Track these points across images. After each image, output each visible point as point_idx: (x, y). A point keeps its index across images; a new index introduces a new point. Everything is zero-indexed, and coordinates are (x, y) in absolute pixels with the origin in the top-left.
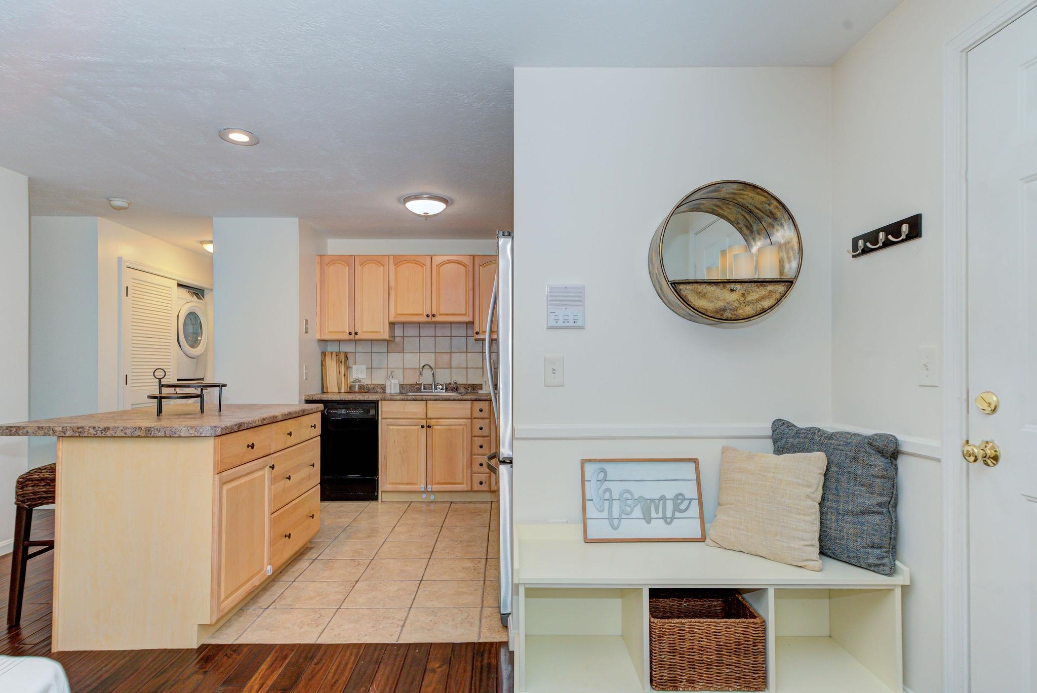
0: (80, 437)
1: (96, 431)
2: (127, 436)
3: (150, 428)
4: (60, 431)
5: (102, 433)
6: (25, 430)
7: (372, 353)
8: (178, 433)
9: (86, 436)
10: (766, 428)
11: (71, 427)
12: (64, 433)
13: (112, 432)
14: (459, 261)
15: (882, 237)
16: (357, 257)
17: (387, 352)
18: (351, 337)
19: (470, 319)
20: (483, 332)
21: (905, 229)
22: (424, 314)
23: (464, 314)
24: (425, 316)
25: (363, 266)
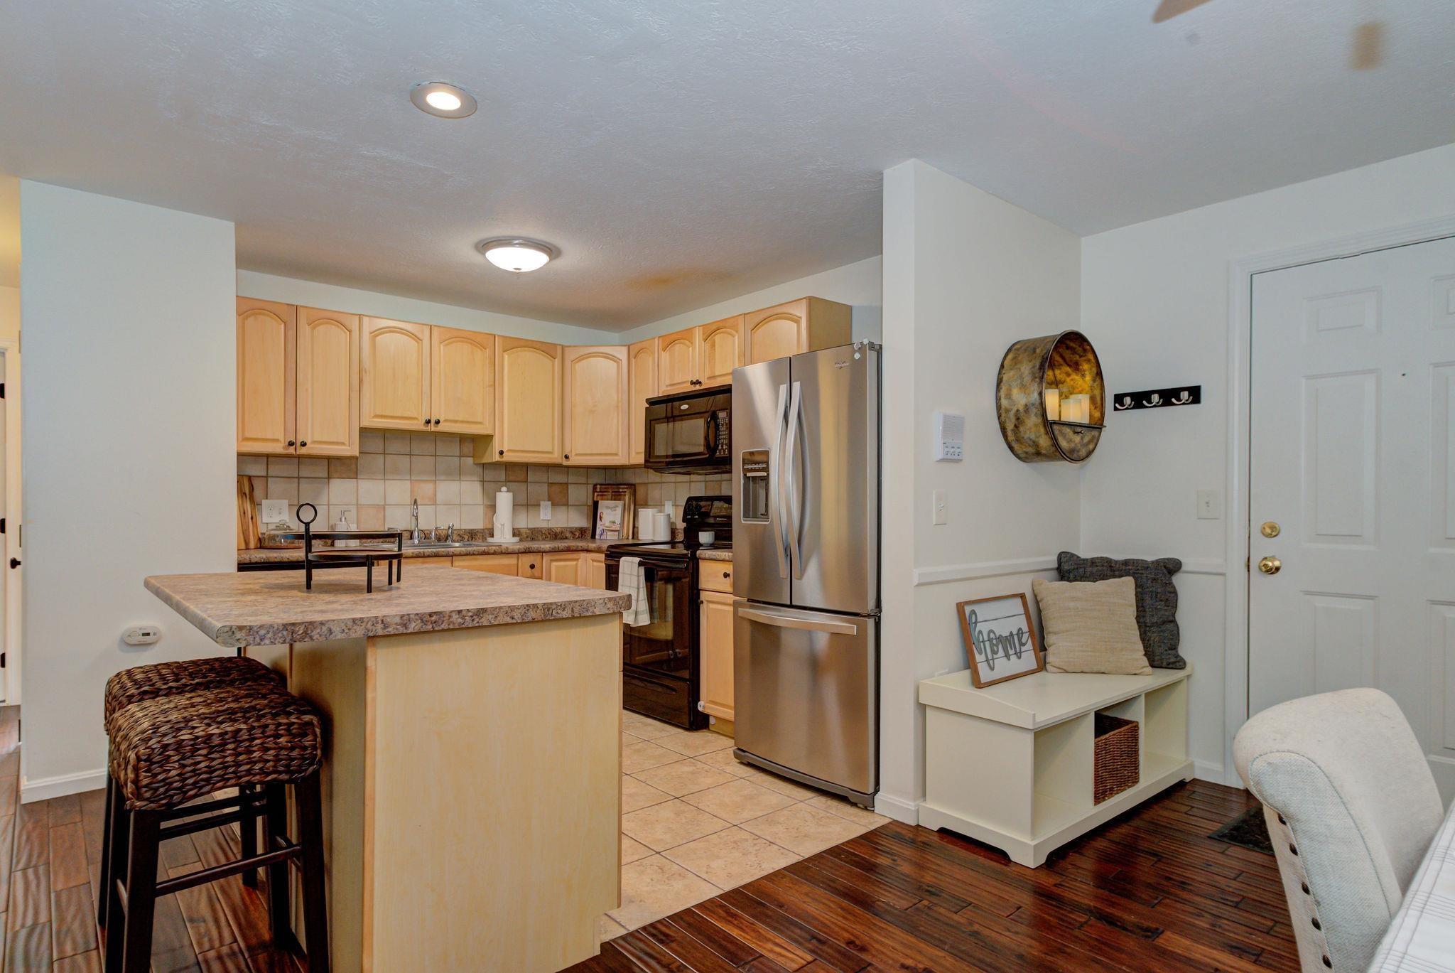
0: (434, 631)
1: (463, 618)
2: (514, 621)
3: (551, 604)
4: (396, 624)
5: (473, 620)
6: (324, 628)
7: (299, 477)
8: (591, 609)
9: (446, 627)
10: (1052, 561)
11: (417, 614)
12: (405, 626)
13: (490, 616)
14: (474, 340)
15: (1155, 398)
16: (302, 308)
17: (329, 478)
18: (291, 450)
19: (489, 432)
20: (508, 451)
21: (1185, 395)
22: (420, 418)
23: (481, 423)
24: (424, 421)
25: (314, 328)
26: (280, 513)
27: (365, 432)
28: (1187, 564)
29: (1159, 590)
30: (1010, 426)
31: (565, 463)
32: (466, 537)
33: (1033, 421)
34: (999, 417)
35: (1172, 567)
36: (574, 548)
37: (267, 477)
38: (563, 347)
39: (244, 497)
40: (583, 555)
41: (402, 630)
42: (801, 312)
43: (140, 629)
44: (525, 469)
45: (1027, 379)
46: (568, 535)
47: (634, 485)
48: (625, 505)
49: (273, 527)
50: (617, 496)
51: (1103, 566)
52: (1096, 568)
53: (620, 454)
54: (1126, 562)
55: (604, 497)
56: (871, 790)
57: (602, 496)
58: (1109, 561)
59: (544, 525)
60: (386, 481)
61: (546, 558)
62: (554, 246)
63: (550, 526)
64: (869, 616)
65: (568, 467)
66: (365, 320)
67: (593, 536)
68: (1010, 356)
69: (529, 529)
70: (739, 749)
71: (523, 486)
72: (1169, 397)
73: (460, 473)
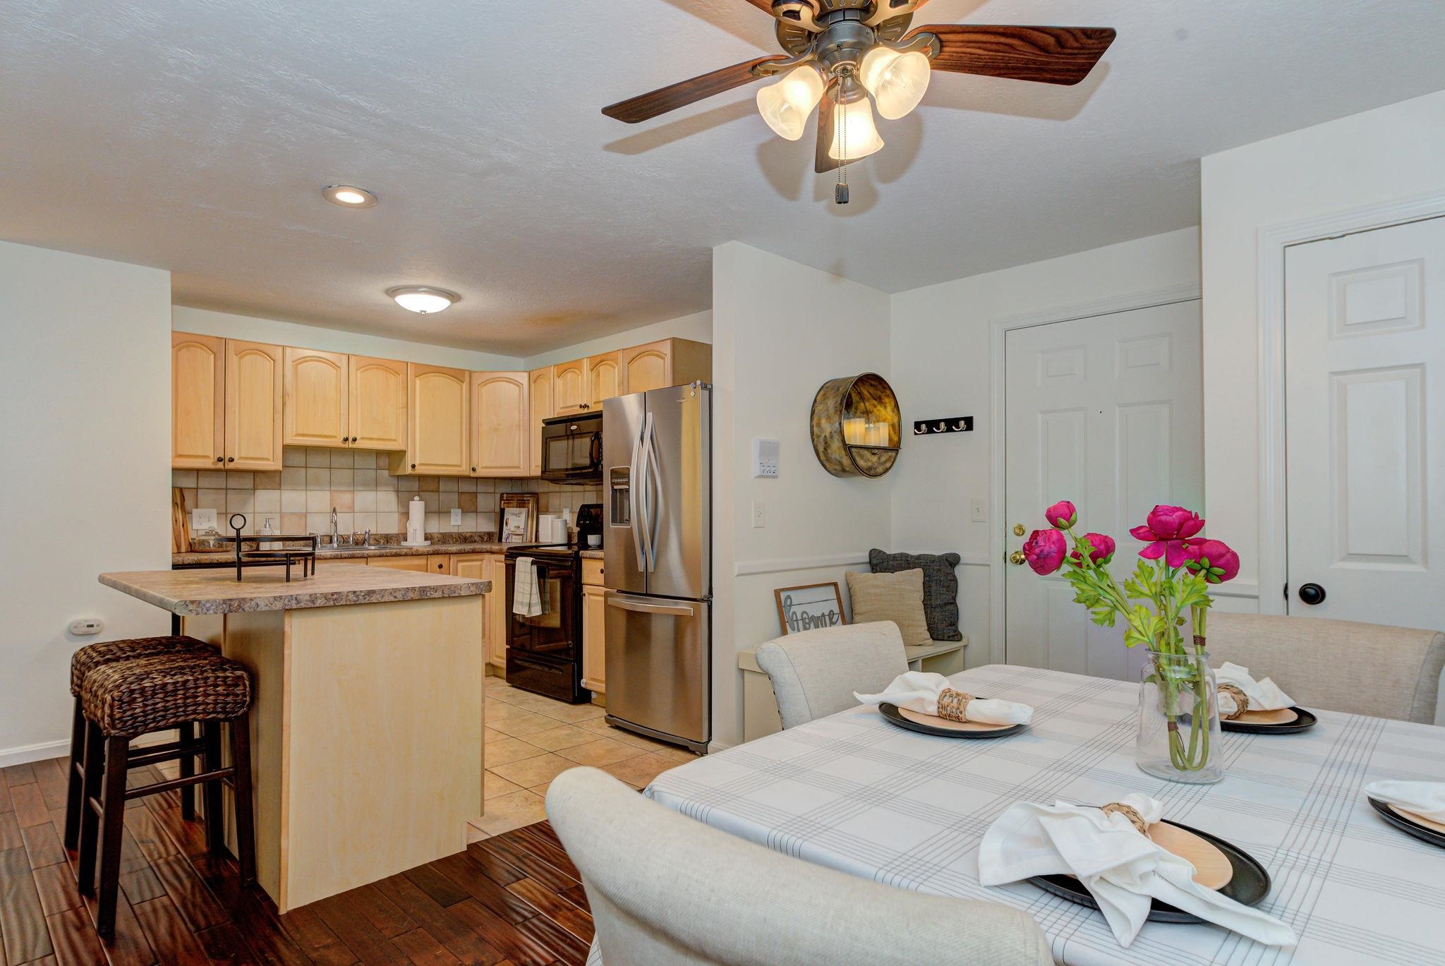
0: (335, 606)
1: (357, 596)
2: (397, 600)
3: (426, 587)
4: (306, 600)
5: (365, 598)
6: (253, 603)
7: (227, 489)
9: (344, 603)
10: (865, 557)
11: (322, 594)
12: (313, 602)
13: (378, 596)
14: (386, 367)
15: (942, 425)
16: (230, 341)
17: (254, 489)
18: (220, 465)
19: (402, 448)
20: (420, 464)
21: (962, 423)
22: (338, 436)
23: (395, 440)
24: (342, 439)
25: (241, 358)
26: (209, 521)
27: (286, 448)
28: (964, 558)
29: (942, 579)
30: (821, 449)
31: (473, 474)
32: (382, 541)
33: (836, 445)
34: (813, 441)
35: (952, 561)
36: (479, 550)
37: (197, 489)
38: (470, 372)
39: (176, 507)
40: (487, 556)
41: (310, 605)
42: (667, 349)
43: (85, 621)
44: (437, 480)
45: (832, 411)
46: (477, 538)
47: (537, 494)
48: (528, 512)
49: (203, 533)
50: (522, 504)
51: (901, 560)
52: (896, 562)
53: (522, 467)
54: (919, 557)
55: (510, 505)
56: (705, 740)
57: (508, 502)
58: (907, 556)
59: (455, 530)
60: (308, 492)
61: (454, 559)
62: (454, 293)
63: (460, 531)
64: (702, 600)
65: (477, 478)
66: (288, 350)
67: (500, 540)
68: (822, 393)
69: (440, 534)
70: (610, 715)
71: (435, 496)
72: (951, 424)
73: (376, 484)
